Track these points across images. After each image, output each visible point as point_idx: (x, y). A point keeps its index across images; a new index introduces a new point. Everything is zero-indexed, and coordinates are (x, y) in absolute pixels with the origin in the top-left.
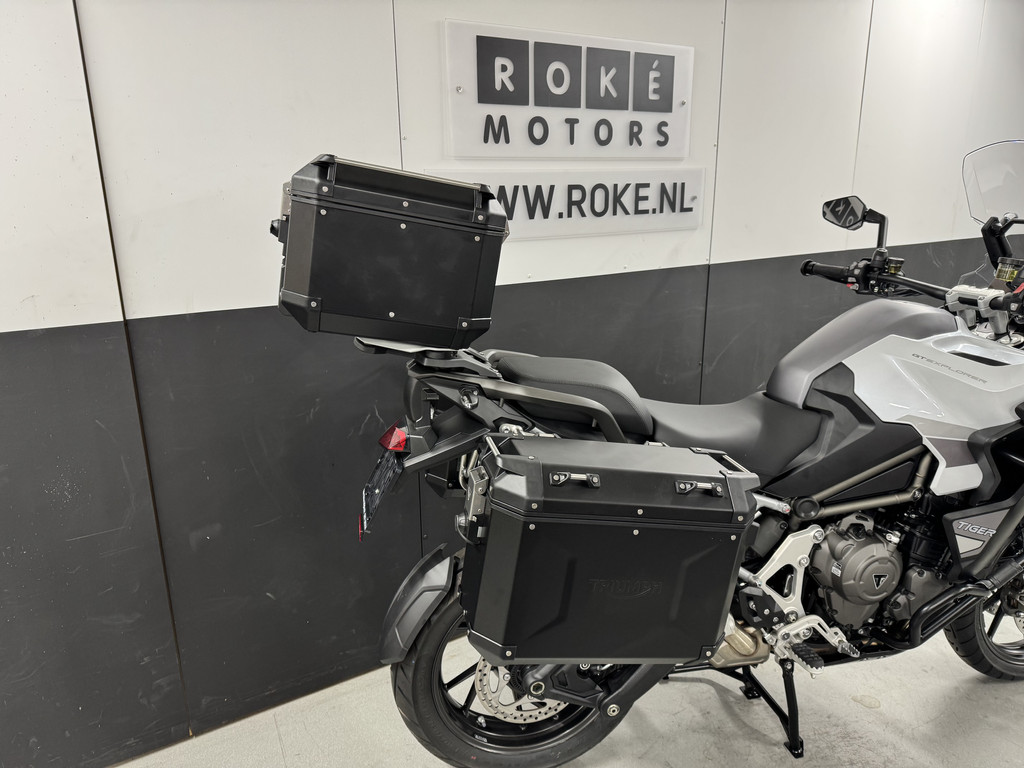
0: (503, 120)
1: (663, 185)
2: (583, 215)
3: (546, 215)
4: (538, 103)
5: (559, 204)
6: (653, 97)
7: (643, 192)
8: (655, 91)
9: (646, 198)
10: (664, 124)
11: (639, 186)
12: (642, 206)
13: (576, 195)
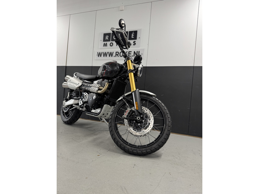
0: (106, 43)
1: (134, 52)
2: (118, 56)
3: (112, 56)
4: (111, 41)
5: (114, 54)
6: (132, 37)
7: (130, 53)
8: (133, 36)
9: (131, 54)
10: (135, 41)
11: (129, 52)
12: (130, 55)
13: (117, 53)
